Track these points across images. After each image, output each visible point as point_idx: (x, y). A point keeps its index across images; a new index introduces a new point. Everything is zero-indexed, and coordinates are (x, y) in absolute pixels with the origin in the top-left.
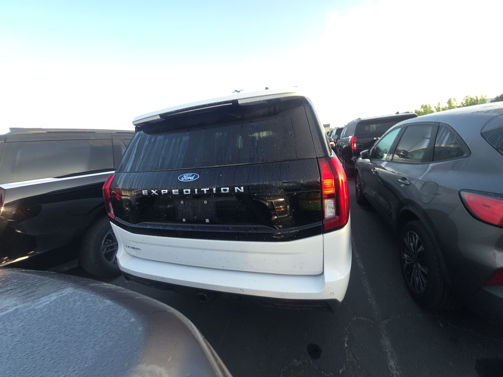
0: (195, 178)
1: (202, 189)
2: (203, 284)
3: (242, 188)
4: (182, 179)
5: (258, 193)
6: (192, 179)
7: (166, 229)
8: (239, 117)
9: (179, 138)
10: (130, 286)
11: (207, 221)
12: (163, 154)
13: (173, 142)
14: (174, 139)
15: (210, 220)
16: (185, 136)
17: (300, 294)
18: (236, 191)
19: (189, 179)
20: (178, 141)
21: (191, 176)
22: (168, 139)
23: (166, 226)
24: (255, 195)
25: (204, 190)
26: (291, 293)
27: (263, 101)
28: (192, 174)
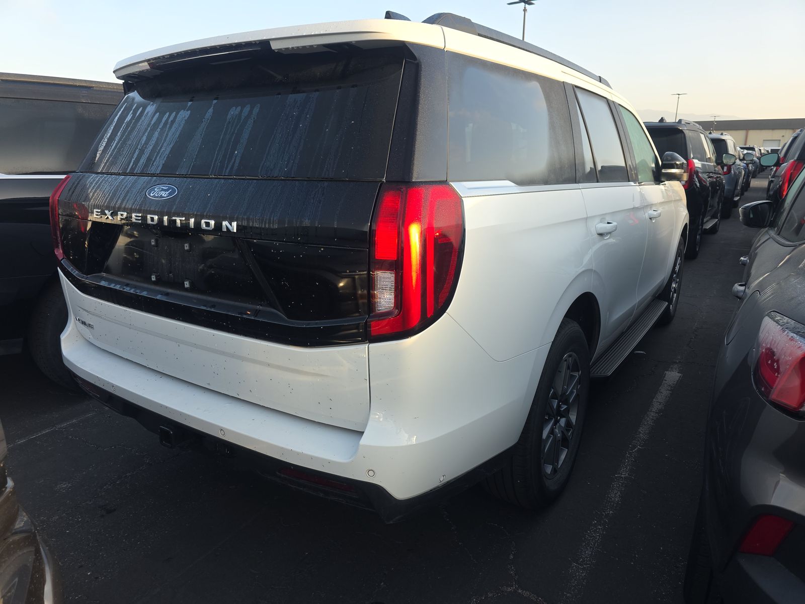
0: (170, 194)
1: (173, 218)
2: (167, 407)
3: (235, 224)
4: (152, 195)
5: (259, 240)
6: (165, 196)
7: (125, 290)
8: (280, 77)
9: (174, 114)
10: (110, 417)
11: (187, 284)
12: (143, 142)
13: (164, 119)
14: (168, 114)
15: (191, 284)
16: (184, 110)
17: (312, 458)
18: (224, 229)
19: (161, 197)
20: (171, 118)
21: (165, 190)
22: (158, 113)
23: (127, 285)
24: (255, 241)
25: (176, 220)
26: (298, 454)
27: (318, 46)
28: (168, 187)
